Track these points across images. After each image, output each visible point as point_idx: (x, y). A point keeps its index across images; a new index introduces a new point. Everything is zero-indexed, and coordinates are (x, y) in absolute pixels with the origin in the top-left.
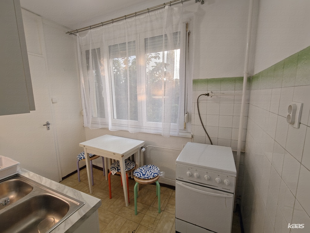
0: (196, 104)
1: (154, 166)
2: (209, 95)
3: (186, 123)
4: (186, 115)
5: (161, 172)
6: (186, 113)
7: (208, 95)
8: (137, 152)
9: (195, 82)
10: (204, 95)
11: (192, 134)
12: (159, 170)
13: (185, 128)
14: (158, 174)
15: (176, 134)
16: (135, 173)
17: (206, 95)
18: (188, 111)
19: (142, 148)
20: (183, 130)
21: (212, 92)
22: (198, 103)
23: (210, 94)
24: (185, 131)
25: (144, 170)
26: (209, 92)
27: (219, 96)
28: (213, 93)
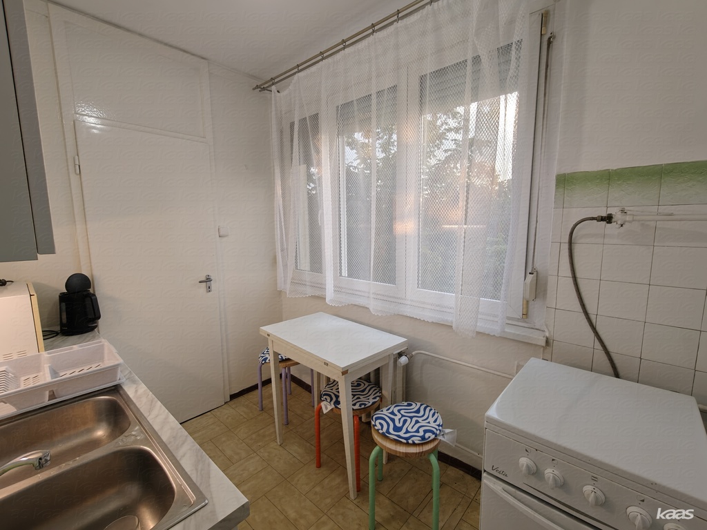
0: (565, 247)
1: (428, 409)
2: (613, 220)
3: (528, 302)
4: (530, 277)
5: (447, 431)
6: (529, 270)
7: (608, 219)
8: (387, 365)
9: (564, 181)
10: (593, 219)
11: (547, 334)
12: (440, 421)
13: (526, 315)
14: (436, 435)
15: (495, 329)
16: (377, 419)
17: (602, 219)
18: (538, 265)
19: (400, 355)
20: (518, 320)
21: (623, 211)
22: (570, 243)
23: (618, 216)
24: (525, 322)
25: (399, 416)
26: (613, 211)
27: (652, 224)
28: (628, 213)
